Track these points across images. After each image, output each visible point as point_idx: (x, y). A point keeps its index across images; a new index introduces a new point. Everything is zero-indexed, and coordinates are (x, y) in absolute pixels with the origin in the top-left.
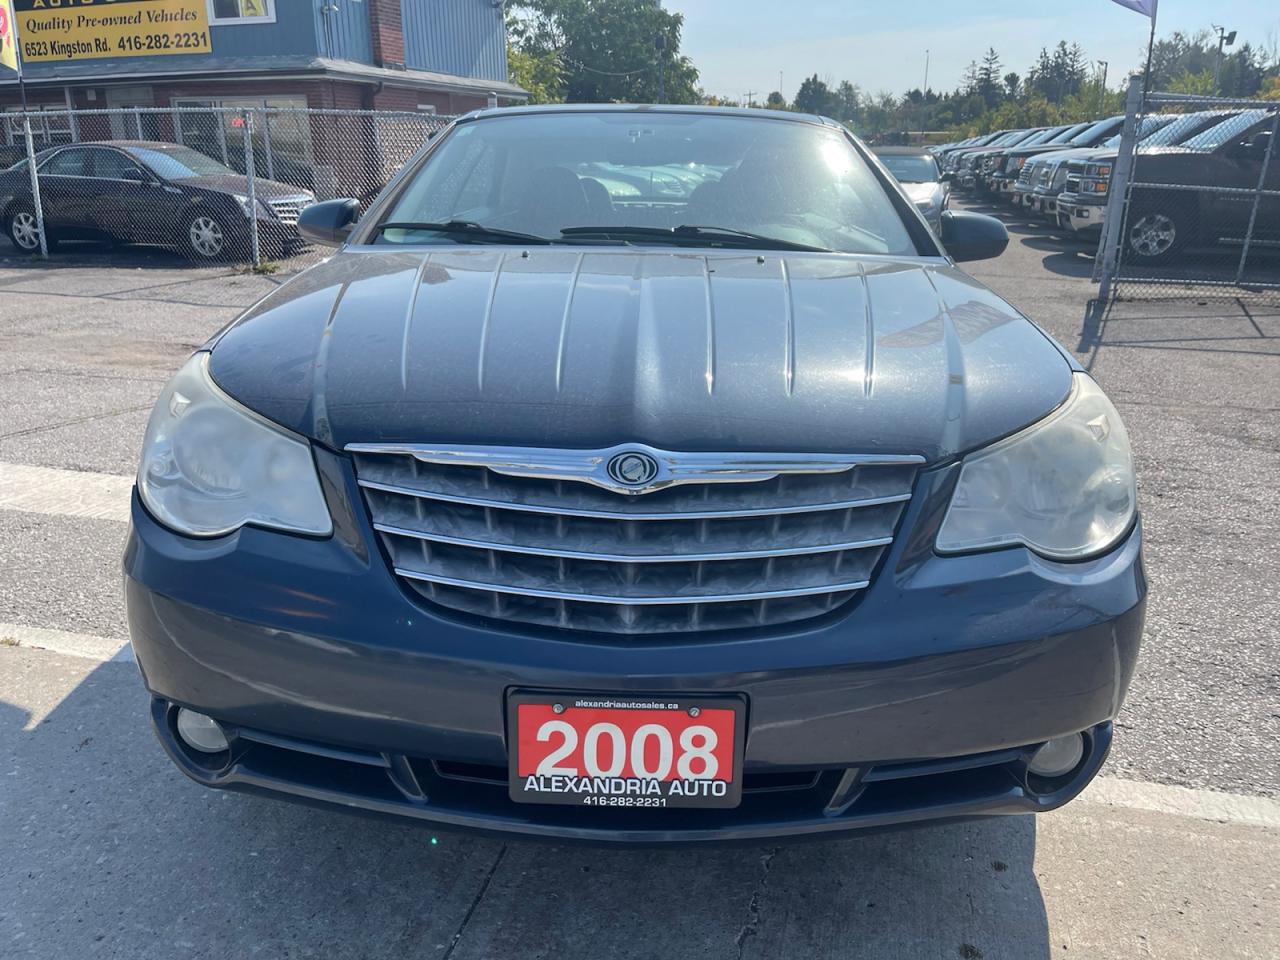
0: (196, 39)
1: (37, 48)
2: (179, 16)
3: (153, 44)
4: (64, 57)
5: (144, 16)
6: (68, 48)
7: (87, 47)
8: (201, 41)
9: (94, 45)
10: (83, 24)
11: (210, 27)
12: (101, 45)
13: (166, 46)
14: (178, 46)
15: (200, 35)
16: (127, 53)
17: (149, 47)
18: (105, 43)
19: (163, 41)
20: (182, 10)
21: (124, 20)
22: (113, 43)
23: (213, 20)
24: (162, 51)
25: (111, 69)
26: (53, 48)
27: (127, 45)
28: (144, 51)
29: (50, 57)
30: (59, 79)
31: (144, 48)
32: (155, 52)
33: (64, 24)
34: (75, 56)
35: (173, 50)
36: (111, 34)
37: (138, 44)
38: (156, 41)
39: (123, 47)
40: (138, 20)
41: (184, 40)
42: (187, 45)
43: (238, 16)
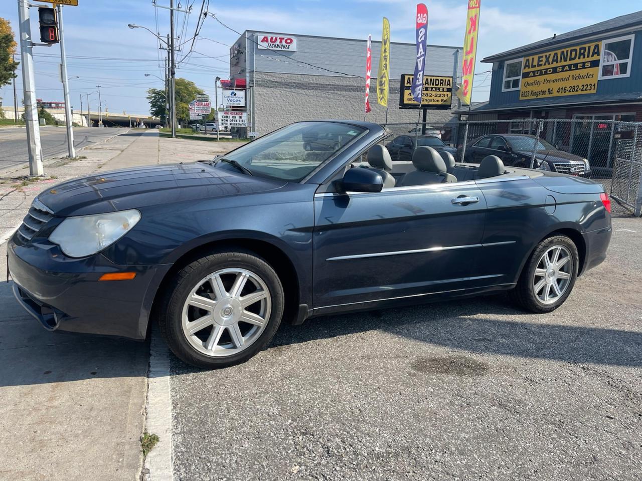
0: (591, 87)
1: (526, 93)
2: (585, 77)
3: (571, 90)
4: (534, 97)
5: (571, 77)
6: (537, 93)
7: (544, 92)
8: (593, 87)
9: (547, 92)
10: (546, 82)
11: (598, 81)
12: (550, 91)
13: (577, 91)
14: (582, 90)
15: (593, 84)
16: (560, 94)
17: (570, 92)
18: (552, 90)
19: (576, 89)
20: (588, 73)
21: (562, 80)
22: (555, 91)
23: (600, 77)
24: (576, 93)
25: (552, 102)
26: (531, 93)
27: (561, 91)
28: (567, 94)
29: (530, 97)
30: (529, 107)
31: (567, 92)
32: (572, 93)
33: (538, 83)
34: (539, 97)
35: (580, 92)
36: (555, 87)
37: (565, 90)
38: (573, 89)
39: (559, 92)
40: (568, 79)
41: (585, 87)
42: (586, 90)
43: (612, 75)
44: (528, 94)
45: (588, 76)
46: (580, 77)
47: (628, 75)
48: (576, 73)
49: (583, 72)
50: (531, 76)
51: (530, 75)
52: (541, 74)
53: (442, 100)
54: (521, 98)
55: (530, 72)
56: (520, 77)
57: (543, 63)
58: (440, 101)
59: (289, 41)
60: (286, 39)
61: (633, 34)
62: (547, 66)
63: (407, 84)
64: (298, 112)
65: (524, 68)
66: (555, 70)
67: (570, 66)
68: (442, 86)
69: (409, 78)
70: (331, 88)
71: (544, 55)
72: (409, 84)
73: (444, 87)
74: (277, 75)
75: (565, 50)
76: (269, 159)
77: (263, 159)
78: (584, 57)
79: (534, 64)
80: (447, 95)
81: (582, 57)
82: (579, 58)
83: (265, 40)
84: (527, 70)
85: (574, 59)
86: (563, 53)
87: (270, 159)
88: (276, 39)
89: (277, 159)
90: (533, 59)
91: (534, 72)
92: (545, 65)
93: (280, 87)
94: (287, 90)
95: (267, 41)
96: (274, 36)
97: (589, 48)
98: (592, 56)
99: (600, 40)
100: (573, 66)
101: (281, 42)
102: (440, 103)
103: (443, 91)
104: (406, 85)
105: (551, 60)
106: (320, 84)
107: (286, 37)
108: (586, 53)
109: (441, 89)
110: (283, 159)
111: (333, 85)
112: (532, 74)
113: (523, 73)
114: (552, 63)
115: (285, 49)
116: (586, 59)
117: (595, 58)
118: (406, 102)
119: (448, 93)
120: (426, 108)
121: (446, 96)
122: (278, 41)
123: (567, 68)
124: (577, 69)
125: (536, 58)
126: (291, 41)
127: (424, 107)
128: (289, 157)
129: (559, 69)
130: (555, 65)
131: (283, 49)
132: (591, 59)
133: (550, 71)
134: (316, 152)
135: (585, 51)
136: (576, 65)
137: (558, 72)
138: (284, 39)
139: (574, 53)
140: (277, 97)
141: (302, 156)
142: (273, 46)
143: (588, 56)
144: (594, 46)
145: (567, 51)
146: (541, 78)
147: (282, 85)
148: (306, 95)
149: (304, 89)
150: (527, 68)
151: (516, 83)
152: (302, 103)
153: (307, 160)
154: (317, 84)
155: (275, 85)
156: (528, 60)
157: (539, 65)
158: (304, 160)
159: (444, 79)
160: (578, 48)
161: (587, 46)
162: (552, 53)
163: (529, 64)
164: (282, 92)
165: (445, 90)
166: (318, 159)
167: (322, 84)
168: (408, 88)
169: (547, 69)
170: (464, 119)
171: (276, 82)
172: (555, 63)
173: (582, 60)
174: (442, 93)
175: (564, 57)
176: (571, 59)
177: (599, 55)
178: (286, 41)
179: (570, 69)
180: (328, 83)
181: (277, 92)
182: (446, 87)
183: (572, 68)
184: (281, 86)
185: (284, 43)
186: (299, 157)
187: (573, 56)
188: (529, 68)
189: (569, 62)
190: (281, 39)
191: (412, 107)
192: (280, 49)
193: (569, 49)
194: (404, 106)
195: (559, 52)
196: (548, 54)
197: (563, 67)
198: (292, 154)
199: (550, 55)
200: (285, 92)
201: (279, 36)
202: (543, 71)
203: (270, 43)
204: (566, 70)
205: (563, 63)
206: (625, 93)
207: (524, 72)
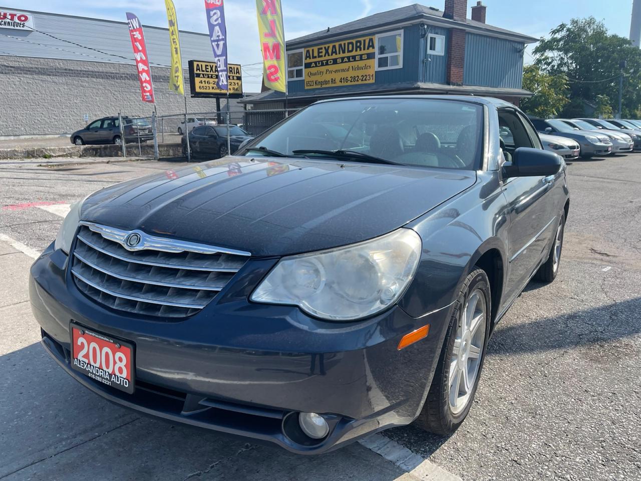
0: (370, 77)
1: (310, 83)
2: (364, 68)
4: (319, 86)
5: (351, 68)
6: (321, 83)
7: (326, 82)
8: (371, 78)
9: (330, 82)
10: (328, 73)
11: (376, 72)
12: (333, 81)
13: (357, 81)
14: (362, 80)
15: (371, 75)
16: (343, 84)
17: (351, 81)
18: (335, 80)
19: (356, 79)
20: (366, 65)
21: (343, 70)
22: (338, 80)
23: (377, 69)
24: (356, 83)
25: (335, 91)
26: (316, 83)
27: (343, 81)
28: (349, 83)
29: (315, 87)
30: (315, 96)
31: (349, 82)
32: (353, 83)
33: (321, 73)
34: (323, 86)
35: (360, 82)
36: (337, 77)
37: (347, 80)
38: (354, 79)
39: (341, 82)
40: (348, 70)
41: (365, 78)
42: (365, 80)
43: (387, 66)
44: (312, 84)
45: (366, 67)
46: (359, 68)
47: (401, 66)
48: (355, 64)
49: (361, 64)
50: (313, 67)
51: (312, 65)
52: (323, 65)
53: (233, 89)
54: (306, 88)
55: (311, 63)
56: (303, 67)
57: (323, 54)
58: (232, 89)
59: (23, 18)
60: (18, 15)
61: (402, 29)
62: (327, 57)
63: (197, 71)
65: (306, 59)
66: (335, 62)
67: (348, 58)
68: (231, 74)
69: (198, 65)
70: (84, 74)
71: (323, 46)
72: (198, 71)
73: (233, 75)
74: (12, 59)
75: (342, 43)
76: (33, 157)
77: (26, 158)
78: (360, 50)
79: (315, 55)
80: (238, 83)
81: (358, 49)
82: (356, 50)
84: (308, 61)
85: (352, 51)
86: (340, 45)
87: (36, 158)
88: (5, 15)
89: (45, 157)
90: (313, 50)
91: (315, 63)
92: (325, 56)
93: (19, 73)
94: (27, 76)
96: (2, 11)
97: (364, 41)
98: (368, 49)
99: (374, 34)
100: (351, 58)
101: (12, 19)
102: (232, 92)
103: (233, 79)
104: (195, 72)
105: (330, 51)
106: (69, 70)
107: (19, 14)
108: (362, 46)
109: (231, 77)
110: (53, 156)
111: (85, 71)
112: (313, 65)
113: (305, 64)
114: (332, 55)
115: (18, 28)
116: (362, 52)
117: (371, 50)
118: (198, 90)
119: (238, 81)
120: (219, 96)
121: (237, 85)
122: (9, 17)
123: (346, 60)
124: (355, 60)
125: (316, 49)
126: (26, 18)
127: (216, 96)
128: (61, 154)
129: (339, 61)
130: (334, 56)
131: (16, 28)
132: (367, 51)
133: (330, 62)
134: (95, 146)
135: (361, 44)
136: (354, 57)
137: (338, 63)
138: (16, 15)
139: (350, 46)
140: (15, 85)
141: (78, 151)
142: (3, 23)
143: (364, 49)
144: (368, 40)
145: (345, 44)
146: (324, 69)
147: (21, 71)
148: (54, 82)
149: (49, 75)
150: (308, 59)
151: (299, 73)
152: (50, 91)
153: (85, 156)
154: (66, 69)
155: (11, 70)
156: (308, 51)
157: (319, 56)
158: (80, 157)
159: (232, 66)
160: (354, 41)
161: (362, 39)
162: (331, 45)
163: (309, 54)
164: (22, 78)
165: (235, 78)
166: (98, 154)
167: (72, 70)
168: (198, 75)
169: (327, 60)
170: (250, 108)
171: (11, 67)
172: (334, 54)
173: (359, 52)
174: (232, 81)
175: (342, 48)
176: (349, 51)
177: (373, 48)
178: (19, 18)
179: (349, 61)
180: (79, 69)
181: (15, 79)
182: (235, 75)
183: (351, 60)
184: (19, 72)
185: (16, 20)
186: (74, 153)
187: (350, 49)
188: (310, 58)
189: (347, 54)
190: (13, 16)
191: (205, 95)
192: (12, 27)
193: (346, 42)
194: (195, 94)
195: (337, 44)
196: (327, 46)
197: (343, 59)
198: (64, 150)
199: (329, 47)
200: (26, 78)
201: (8, 12)
202: (324, 62)
204: (346, 62)
205: (342, 55)
206: (399, 83)
207: (306, 62)
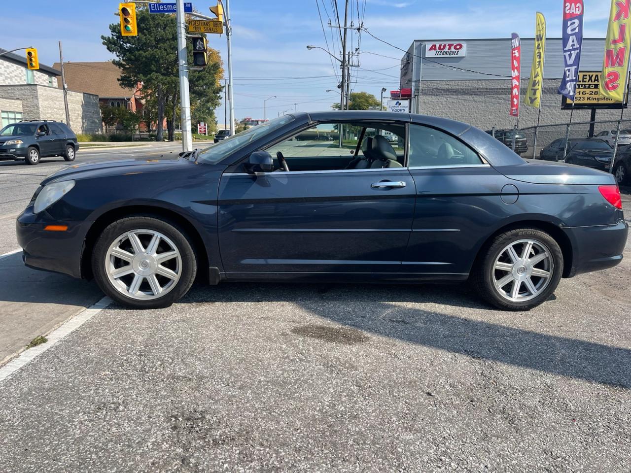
59: (458, 47)
60: (455, 45)
64: (463, 119)
70: (503, 92)
74: (444, 83)
83: (433, 48)
88: (445, 46)
93: (446, 95)
94: (453, 96)
95: (435, 49)
96: (443, 43)
101: (449, 49)
106: (490, 89)
107: (455, 43)
111: (505, 89)
115: (453, 56)
122: (447, 47)
126: (461, 46)
131: (451, 56)
138: (453, 45)
140: (442, 104)
142: (442, 53)
147: (449, 92)
148: (474, 101)
149: (472, 95)
152: (469, 109)
154: (487, 89)
155: (441, 92)
164: (448, 99)
167: (492, 89)
171: (442, 90)
178: (455, 48)
180: (499, 87)
181: (443, 99)
184: (447, 93)
185: (453, 49)
190: (450, 46)
192: (449, 56)
200: (453, 98)
201: (447, 43)
203: (438, 50)
